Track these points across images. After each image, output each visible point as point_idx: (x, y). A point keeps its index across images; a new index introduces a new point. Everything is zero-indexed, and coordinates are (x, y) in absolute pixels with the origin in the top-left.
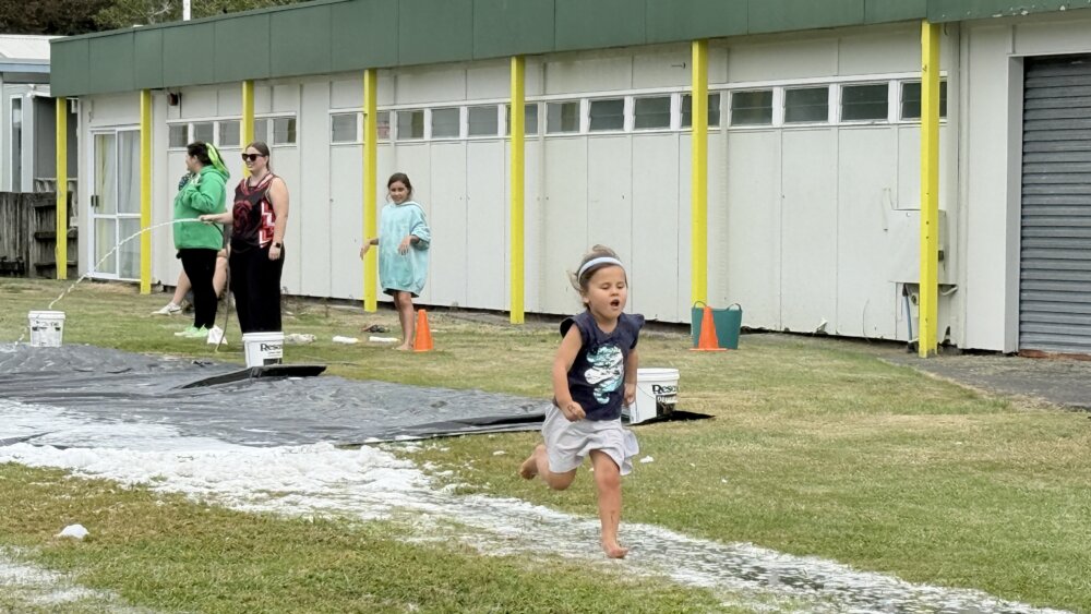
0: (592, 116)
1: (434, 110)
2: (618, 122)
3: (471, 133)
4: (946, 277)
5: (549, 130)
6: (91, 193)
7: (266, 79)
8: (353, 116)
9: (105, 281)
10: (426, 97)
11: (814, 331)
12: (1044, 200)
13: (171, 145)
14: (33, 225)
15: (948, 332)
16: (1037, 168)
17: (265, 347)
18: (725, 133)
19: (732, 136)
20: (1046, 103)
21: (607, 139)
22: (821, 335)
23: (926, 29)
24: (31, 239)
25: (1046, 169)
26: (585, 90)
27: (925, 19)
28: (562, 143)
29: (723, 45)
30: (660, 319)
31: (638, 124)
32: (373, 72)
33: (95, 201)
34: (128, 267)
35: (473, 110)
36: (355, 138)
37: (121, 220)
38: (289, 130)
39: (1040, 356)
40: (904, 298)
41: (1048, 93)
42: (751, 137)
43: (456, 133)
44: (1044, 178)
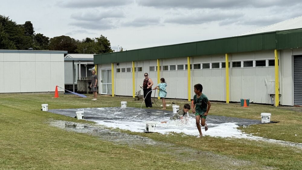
0: (203, 66)
1: (171, 66)
2: (209, 67)
3: (178, 69)
4: (280, 93)
5: (194, 68)
6: (101, 80)
7: (136, 61)
8: (154, 67)
9: (104, 95)
10: (169, 64)
11: (251, 102)
12: (299, 80)
13: (117, 72)
14: (88, 85)
15: (280, 102)
16: (298, 74)
17: (177, 108)
18: (231, 69)
19: (233, 69)
20: (299, 63)
21: (206, 70)
22: (252, 103)
23: (275, 51)
24: (87, 88)
25: (299, 74)
26: (201, 62)
27: (275, 49)
28: (197, 70)
29: (231, 54)
30: (218, 100)
31: (213, 67)
32: (159, 59)
33: (102, 81)
34: (108, 92)
35: (178, 66)
36: (154, 70)
37: (107, 85)
38: (140, 69)
39: (299, 106)
40: (270, 97)
41: (299, 61)
42: (236, 69)
43: (175, 69)
44: (299, 76)
